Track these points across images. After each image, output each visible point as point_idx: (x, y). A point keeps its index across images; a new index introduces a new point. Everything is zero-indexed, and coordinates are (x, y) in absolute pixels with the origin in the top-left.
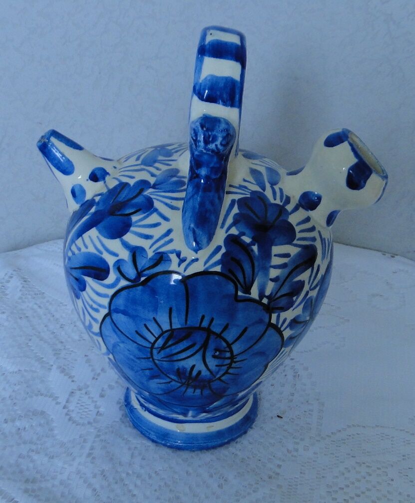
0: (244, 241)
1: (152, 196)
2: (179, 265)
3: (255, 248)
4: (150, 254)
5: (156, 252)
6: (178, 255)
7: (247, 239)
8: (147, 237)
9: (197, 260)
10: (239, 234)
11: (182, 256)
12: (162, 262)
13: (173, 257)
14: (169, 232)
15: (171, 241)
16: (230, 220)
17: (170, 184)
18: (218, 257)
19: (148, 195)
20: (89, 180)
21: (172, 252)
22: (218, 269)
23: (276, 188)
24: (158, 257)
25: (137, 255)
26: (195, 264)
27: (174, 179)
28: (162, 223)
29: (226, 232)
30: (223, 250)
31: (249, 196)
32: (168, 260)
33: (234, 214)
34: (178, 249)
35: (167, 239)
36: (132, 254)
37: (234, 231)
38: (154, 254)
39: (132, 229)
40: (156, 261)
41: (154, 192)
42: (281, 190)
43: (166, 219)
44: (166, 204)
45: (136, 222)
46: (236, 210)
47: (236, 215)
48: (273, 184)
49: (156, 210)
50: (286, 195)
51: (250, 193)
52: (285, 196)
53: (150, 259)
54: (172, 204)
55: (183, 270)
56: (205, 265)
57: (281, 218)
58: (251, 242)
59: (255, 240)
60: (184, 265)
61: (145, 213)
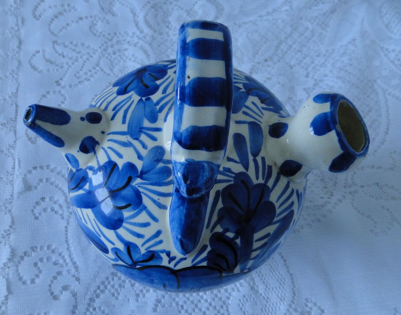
0: (228, 237)
1: (141, 190)
2: (169, 262)
3: (238, 241)
4: (143, 251)
5: (148, 250)
6: (168, 254)
7: (230, 235)
8: (139, 236)
9: (185, 259)
10: (223, 231)
11: (171, 255)
12: (154, 259)
13: (164, 256)
14: (158, 233)
15: (161, 242)
16: (215, 218)
17: (157, 173)
18: (205, 254)
19: (137, 186)
20: (80, 151)
21: (163, 251)
22: (205, 264)
23: (259, 159)
24: (151, 254)
25: (131, 249)
26: (184, 262)
27: (161, 165)
28: (151, 223)
29: (212, 231)
30: (209, 249)
31: (232, 182)
32: (159, 258)
33: (218, 210)
34: (167, 250)
35: (157, 240)
36: (127, 247)
37: (219, 229)
38: (146, 251)
39: (124, 224)
40: (149, 257)
41: (142, 184)
42: (263, 159)
43: (155, 219)
44: (154, 201)
45: (127, 218)
46: (220, 205)
47: (221, 210)
48: (255, 155)
49: (145, 208)
50: (268, 165)
51: (234, 178)
52: (267, 167)
53: (143, 255)
54: (159, 201)
55: (173, 266)
56: (192, 263)
57: (263, 201)
58: (235, 236)
59: (238, 234)
60: (173, 263)
61: (135, 210)
